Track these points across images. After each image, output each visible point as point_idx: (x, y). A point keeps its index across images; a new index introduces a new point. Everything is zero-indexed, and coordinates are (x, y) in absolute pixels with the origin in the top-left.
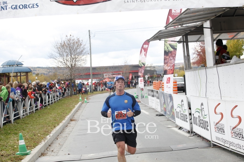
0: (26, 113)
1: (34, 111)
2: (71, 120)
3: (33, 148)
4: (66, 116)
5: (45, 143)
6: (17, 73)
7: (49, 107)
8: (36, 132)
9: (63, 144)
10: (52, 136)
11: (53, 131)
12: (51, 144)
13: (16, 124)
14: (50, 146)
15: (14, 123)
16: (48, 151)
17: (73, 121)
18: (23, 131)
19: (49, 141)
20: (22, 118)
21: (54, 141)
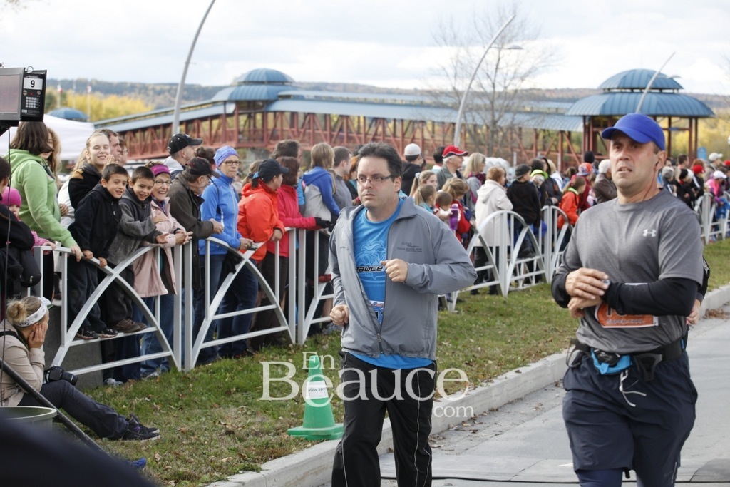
2: (710, 314)
8: (489, 352)
9: (553, 407)
10: (534, 371)
11: (560, 353)
12: (509, 403)
13: (463, 313)
14: (492, 410)
15: (456, 309)
16: (457, 432)
17: (715, 316)
18: (447, 344)
19: (494, 392)
20: (510, 292)
21: (535, 392)
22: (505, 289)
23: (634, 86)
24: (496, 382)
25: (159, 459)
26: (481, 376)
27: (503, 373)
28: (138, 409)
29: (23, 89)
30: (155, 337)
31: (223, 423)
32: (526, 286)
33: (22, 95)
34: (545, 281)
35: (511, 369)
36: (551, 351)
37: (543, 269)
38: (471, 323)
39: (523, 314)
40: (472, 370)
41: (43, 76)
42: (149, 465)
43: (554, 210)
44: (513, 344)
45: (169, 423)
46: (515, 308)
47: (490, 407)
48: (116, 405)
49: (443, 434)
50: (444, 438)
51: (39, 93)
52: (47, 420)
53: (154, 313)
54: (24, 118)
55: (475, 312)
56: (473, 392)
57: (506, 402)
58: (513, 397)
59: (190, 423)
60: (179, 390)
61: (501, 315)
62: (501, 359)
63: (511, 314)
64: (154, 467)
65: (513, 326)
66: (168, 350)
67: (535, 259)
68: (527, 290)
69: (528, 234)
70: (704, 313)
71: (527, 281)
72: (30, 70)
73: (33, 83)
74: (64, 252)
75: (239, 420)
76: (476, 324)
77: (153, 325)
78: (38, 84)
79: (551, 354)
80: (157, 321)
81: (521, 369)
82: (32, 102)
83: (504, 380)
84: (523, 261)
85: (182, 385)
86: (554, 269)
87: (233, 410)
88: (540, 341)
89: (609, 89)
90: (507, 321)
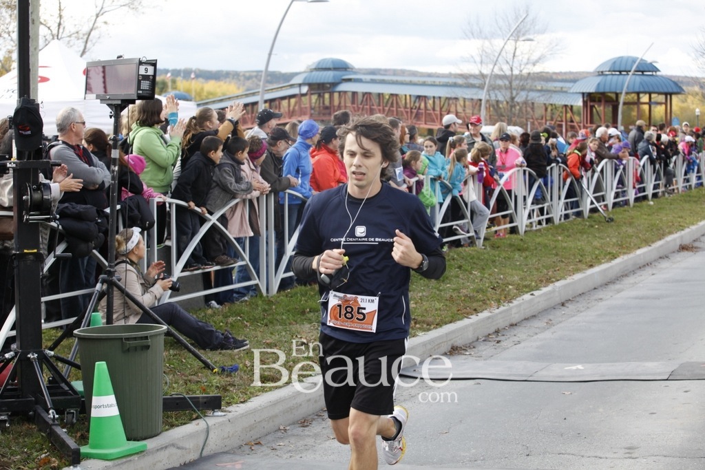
0: (548, 216)
1: (586, 213)
2: (683, 248)
3: (429, 330)
4: (670, 233)
5: (490, 314)
6: (638, 94)
7: (652, 203)
8: (509, 279)
9: (560, 322)
10: (545, 294)
11: (566, 279)
12: (525, 319)
13: (488, 249)
14: (512, 325)
15: (483, 246)
16: (485, 342)
17: (687, 250)
18: (476, 273)
19: (514, 311)
20: (525, 232)
21: (545, 311)
22: (522, 229)
23: (622, 69)
24: (515, 302)
25: (249, 365)
26: (503, 298)
27: (520, 296)
28: (232, 326)
29: (139, 75)
30: (245, 270)
31: (299, 336)
32: (539, 227)
33: (138, 79)
34: (553, 223)
35: (527, 292)
36: (558, 278)
37: (552, 213)
38: (495, 257)
39: (536, 249)
40: (496, 293)
41: (154, 64)
42: (241, 370)
43: (560, 167)
44: (529, 272)
45: (256, 337)
46: (530, 244)
47: (511, 323)
48: (215, 322)
49: (474, 344)
50: (474, 347)
51: (151, 77)
52: (160, 334)
53: (244, 250)
54: (140, 97)
55: (498, 247)
56: (497, 311)
57: (523, 318)
58: (528, 314)
59: (273, 337)
60: (265, 310)
61: (519, 250)
62: (519, 285)
63: (526, 249)
64: (245, 371)
65: (528, 259)
66: (256, 280)
67: (546, 205)
68: (539, 230)
69: (539, 187)
70: (678, 247)
71: (540, 223)
72: (144, 60)
73: (146, 70)
74: (173, 203)
75: (312, 334)
76: (499, 257)
77: (243, 259)
78: (151, 71)
79: (558, 280)
80: (247, 257)
81: (536, 293)
82: (145, 85)
83: (522, 301)
84: (536, 207)
85: (266, 307)
86: (560, 213)
87: (307, 326)
88: (550, 270)
89: (602, 72)
90: (524, 254)
